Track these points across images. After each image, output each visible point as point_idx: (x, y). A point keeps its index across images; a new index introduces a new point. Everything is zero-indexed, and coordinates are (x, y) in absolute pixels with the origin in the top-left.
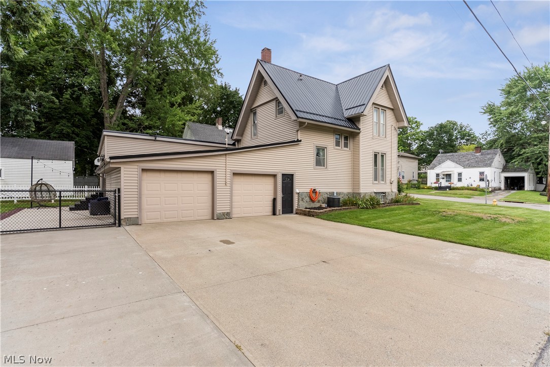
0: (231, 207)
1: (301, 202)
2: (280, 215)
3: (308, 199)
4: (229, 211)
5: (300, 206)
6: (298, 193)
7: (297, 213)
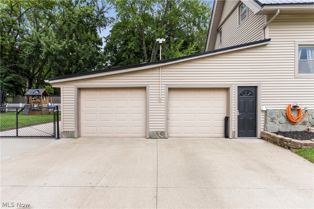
0: (167, 125)
1: (270, 124)
2: (234, 138)
3: (283, 119)
4: (163, 130)
5: (269, 128)
6: (266, 111)
7: (262, 138)
